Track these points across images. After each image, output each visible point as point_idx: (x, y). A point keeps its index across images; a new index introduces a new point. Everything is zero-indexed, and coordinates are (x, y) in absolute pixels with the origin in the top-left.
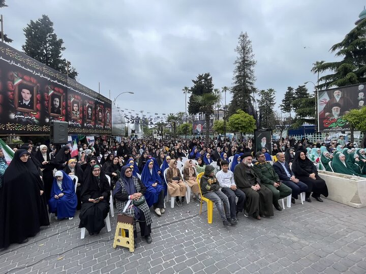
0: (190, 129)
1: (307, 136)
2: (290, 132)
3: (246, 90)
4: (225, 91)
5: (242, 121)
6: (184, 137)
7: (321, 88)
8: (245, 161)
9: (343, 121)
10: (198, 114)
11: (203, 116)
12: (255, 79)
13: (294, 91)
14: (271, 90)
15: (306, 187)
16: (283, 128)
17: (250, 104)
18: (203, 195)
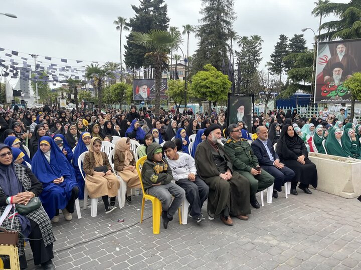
0: (129, 94)
1: (299, 109)
2: (279, 104)
3: (220, 33)
4: (188, 32)
5: (212, 83)
6: (118, 107)
7: (323, 40)
8: (213, 137)
9: (345, 89)
10: (142, 69)
11: (151, 72)
12: (234, 16)
13: (288, 43)
14: (257, 38)
15: (292, 174)
16: (269, 97)
17: (225, 56)
18: (145, 190)
